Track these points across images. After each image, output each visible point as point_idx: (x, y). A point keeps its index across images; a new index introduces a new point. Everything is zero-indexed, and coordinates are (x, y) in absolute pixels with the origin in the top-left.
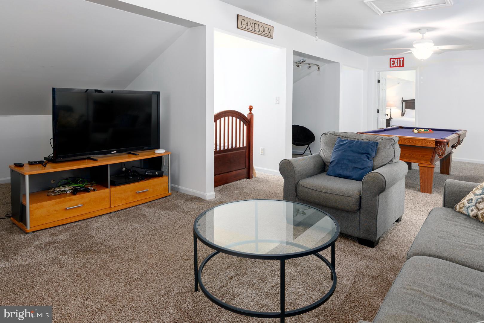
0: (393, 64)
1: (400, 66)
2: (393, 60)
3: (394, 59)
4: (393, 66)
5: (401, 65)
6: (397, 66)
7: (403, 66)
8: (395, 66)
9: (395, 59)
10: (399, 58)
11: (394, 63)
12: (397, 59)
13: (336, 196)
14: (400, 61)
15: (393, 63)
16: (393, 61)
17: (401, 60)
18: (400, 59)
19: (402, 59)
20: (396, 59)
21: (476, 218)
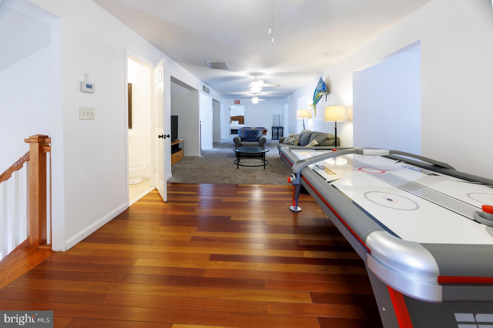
0: (236, 103)
1: (239, 104)
3: (236, 100)
17: (239, 101)
21: (288, 144)
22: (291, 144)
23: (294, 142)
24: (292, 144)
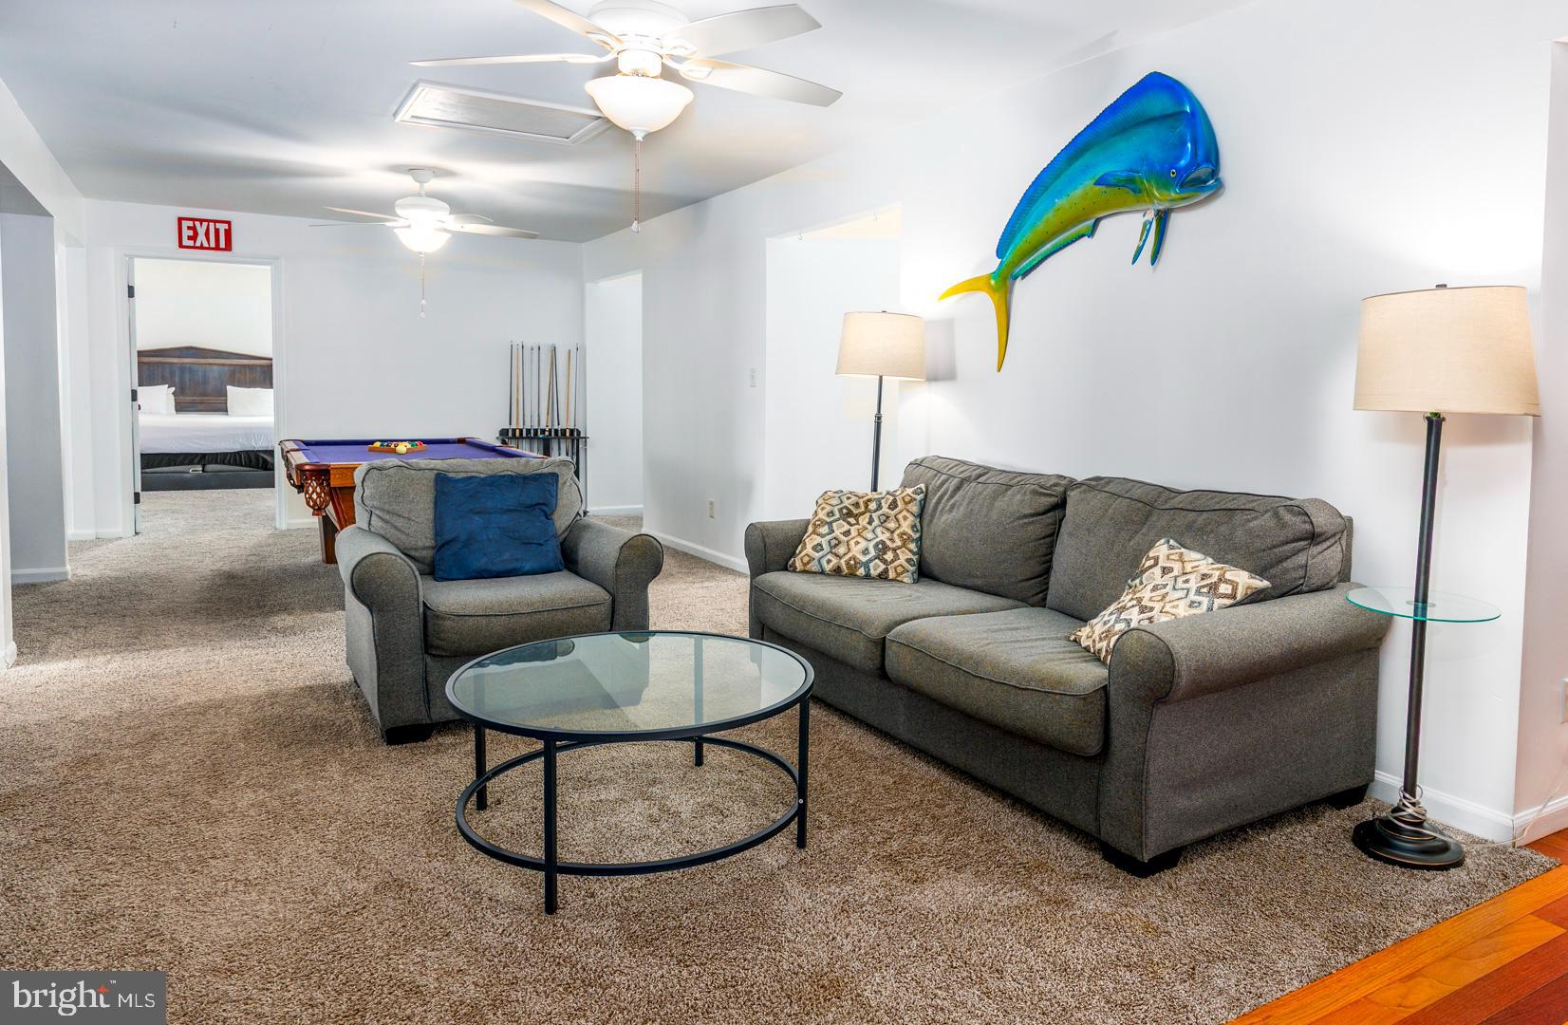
0: (189, 238)
1: (217, 248)
2: (191, 224)
3: (194, 220)
4: (191, 243)
5: (222, 245)
6: (206, 245)
7: (228, 247)
8: (198, 244)
9: (197, 224)
10: (215, 222)
11: (196, 234)
12: (205, 224)
13: (559, 613)
14: (217, 231)
15: (191, 233)
16: (189, 228)
17: (222, 227)
18: (218, 225)
19: (226, 226)
20: (201, 221)
21: (837, 572)
22: (861, 571)
23: (889, 556)
24: (874, 573)
